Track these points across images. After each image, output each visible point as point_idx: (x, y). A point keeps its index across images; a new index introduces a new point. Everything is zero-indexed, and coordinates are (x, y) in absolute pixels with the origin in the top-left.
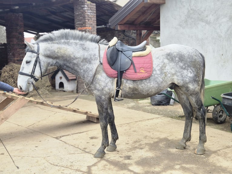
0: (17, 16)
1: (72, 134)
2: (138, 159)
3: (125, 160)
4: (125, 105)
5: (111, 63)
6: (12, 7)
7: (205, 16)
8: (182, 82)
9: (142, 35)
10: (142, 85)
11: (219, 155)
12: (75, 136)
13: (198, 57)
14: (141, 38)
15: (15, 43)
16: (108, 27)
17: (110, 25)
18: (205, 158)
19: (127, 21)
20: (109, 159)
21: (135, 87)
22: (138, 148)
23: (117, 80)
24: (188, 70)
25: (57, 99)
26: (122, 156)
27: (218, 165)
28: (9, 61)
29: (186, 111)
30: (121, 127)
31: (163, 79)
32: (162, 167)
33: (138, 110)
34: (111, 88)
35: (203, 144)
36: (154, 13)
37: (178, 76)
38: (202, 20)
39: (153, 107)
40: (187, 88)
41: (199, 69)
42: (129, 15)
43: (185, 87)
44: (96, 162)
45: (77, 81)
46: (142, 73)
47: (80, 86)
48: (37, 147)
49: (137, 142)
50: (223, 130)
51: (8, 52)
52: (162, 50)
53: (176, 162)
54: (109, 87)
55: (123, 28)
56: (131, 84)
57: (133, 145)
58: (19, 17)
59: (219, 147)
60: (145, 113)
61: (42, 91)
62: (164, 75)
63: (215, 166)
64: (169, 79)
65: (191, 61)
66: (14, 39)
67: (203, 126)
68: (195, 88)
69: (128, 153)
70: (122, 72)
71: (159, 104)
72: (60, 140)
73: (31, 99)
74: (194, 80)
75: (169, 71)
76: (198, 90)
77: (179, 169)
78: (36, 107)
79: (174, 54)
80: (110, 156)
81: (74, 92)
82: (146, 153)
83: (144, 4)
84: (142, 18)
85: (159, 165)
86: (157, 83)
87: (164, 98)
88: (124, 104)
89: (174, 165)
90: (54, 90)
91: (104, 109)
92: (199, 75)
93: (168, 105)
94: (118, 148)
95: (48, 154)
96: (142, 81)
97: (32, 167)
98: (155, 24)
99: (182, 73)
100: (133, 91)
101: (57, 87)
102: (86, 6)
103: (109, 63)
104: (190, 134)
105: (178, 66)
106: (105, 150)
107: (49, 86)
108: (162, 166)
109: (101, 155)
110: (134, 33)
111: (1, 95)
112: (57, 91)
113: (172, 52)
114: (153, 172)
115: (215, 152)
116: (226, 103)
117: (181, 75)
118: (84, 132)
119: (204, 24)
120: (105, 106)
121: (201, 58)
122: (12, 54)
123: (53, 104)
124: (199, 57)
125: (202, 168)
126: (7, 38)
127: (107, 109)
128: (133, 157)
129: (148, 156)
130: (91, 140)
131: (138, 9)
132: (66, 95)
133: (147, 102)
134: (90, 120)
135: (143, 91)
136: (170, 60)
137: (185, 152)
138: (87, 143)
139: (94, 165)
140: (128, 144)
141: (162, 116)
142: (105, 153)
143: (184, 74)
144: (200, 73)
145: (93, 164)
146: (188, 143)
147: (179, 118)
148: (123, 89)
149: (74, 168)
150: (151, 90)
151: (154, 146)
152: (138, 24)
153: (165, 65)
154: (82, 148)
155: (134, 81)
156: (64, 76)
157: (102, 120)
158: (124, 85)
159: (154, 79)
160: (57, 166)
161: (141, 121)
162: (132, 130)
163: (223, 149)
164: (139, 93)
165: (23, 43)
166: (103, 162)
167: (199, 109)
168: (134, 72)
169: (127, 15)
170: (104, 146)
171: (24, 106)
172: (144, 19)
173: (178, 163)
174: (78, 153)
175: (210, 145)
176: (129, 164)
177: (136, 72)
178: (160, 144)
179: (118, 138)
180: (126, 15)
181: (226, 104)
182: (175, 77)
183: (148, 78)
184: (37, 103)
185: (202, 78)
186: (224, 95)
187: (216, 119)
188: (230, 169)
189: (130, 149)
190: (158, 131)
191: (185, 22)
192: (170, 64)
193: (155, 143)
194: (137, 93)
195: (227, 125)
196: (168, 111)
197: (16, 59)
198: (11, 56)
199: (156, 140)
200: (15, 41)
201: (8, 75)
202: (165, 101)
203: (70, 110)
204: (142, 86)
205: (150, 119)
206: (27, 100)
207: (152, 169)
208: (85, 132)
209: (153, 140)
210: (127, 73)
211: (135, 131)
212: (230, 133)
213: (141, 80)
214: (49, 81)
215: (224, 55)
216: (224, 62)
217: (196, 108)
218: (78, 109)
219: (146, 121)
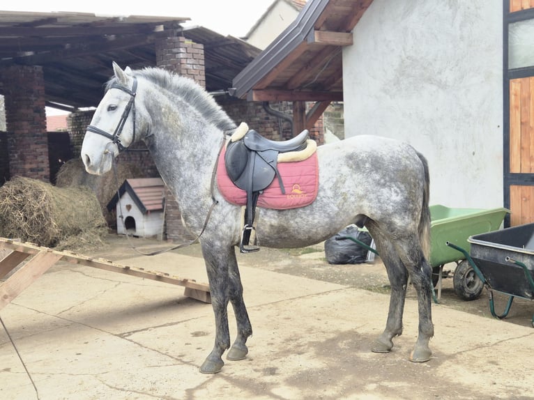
0: (31, 72)
1: (155, 327)
2: (291, 374)
3: (265, 375)
4: (270, 264)
5: (234, 174)
6: (18, 53)
7: (436, 72)
8: (379, 212)
9: (307, 112)
10: (296, 220)
11: (458, 363)
12: (160, 331)
13: (412, 161)
14: (304, 118)
15: (26, 131)
16: (231, 95)
17: (235, 90)
18: (429, 369)
19: (274, 82)
20: (231, 375)
21: (282, 223)
22: (293, 352)
23: (246, 211)
24: (390, 187)
25: (120, 254)
26: (258, 368)
27: (455, 381)
28: (12, 171)
29: (392, 273)
30: (259, 310)
31: (341, 207)
32: (340, 389)
33: (297, 275)
34: (234, 225)
35: (426, 341)
36: (330, 64)
37: (370, 201)
38: (430, 80)
39: (329, 267)
40: (391, 225)
41: (415, 186)
42: (275, 70)
43: (385, 223)
44: (203, 382)
45: (164, 214)
46: (297, 195)
47: (171, 225)
48: (80, 354)
49: (292, 340)
50: (474, 312)
51: (11, 152)
52: (339, 148)
53: (370, 378)
54: (229, 222)
55: (264, 97)
56: (275, 218)
57: (282, 346)
58: (35, 75)
59: (461, 347)
60: (312, 280)
61: (87, 238)
62: (341, 198)
63: (447, 384)
64: (353, 206)
65: (397, 170)
66: (25, 123)
67: (426, 302)
68: (408, 224)
69: (272, 362)
70: (257, 194)
71: (344, 260)
72: (129, 340)
73: (66, 253)
74: (405, 209)
75: (351, 190)
76: (413, 229)
77: (375, 390)
78: (75, 271)
79: (362, 155)
80: (235, 368)
81: (158, 239)
82: (308, 362)
83: (308, 45)
84: (304, 76)
85: (333, 383)
86: (327, 215)
87: (354, 247)
88: (267, 262)
89: (364, 384)
90: (113, 235)
91: (219, 269)
92: (414, 199)
93: (364, 262)
94: (251, 353)
95: (103, 368)
96: (296, 212)
97: (70, 393)
98: (335, 88)
99: (379, 194)
100: (278, 232)
101: (121, 227)
102: (182, 50)
103: (230, 175)
104: (401, 321)
105: (370, 180)
106: (224, 357)
107: (103, 227)
108: (341, 385)
109: (215, 367)
110: (290, 106)
111: (3, 245)
112: (121, 237)
113: (358, 152)
114: (321, 398)
115: (451, 357)
116: (478, 255)
117: (377, 197)
118: (179, 322)
119: (434, 88)
120: (222, 264)
121: (419, 163)
122: (18, 156)
123: (113, 264)
124: (415, 160)
125: (422, 388)
126: (7, 121)
127: (225, 269)
128: (281, 369)
129: (312, 367)
130: (195, 338)
131: (295, 57)
132: (141, 245)
133: (317, 257)
134: (192, 298)
135: (299, 233)
136: (354, 167)
137: (390, 358)
138: (187, 344)
139: (200, 387)
140: (272, 344)
141: (348, 286)
142: (222, 363)
143: (382, 197)
144: (417, 194)
145: (198, 384)
146: (397, 341)
147: (385, 290)
148: (258, 228)
149: (158, 394)
150: (314, 230)
151: (326, 348)
152: (298, 88)
153: (343, 179)
154: (176, 355)
155: (280, 211)
156: (137, 204)
157: (215, 293)
158: (259, 221)
159: (321, 207)
160: (122, 390)
161: (303, 297)
162: (282, 316)
163: (469, 350)
164: (291, 237)
165: (43, 131)
166: (219, 381)
167: (417, 268)
168: (280, 193)
169: (271, 71)
170: (219, 348)
171: (48, 272)
172: (310, 78)
173: (373, 379)
174: (167, 365)
175: (442, 343)
176: (272, 384)
177: (284, 193)
178: (340, 344)
179: (250, 332)
180: (269, 70)
181: (477, 257)
182: (365, 203)
183: (309, 204)
184: (79, 261)
185: (421, 204)
186: (474, 238)
187: (462, 289)
188: (478, 388)
189: (277, 354)
190: (338, 317)
191: (394, 85)
192: (355, 176)
193: (329, 341)
194: (286, 236)
195: (484, 302)
196: (363, 275)
197: (28, 166)
198: (17, 160)
199: (332, 336)
200: (26, 127)
201: (11, 203)
202: (357, 255)
203: (149, 276)
204: (297, 223)
205: (323, 293)
206: (57, 255)
207: (320, 393)
208: (182, 322)
209: (325, 335)
210: (265, 195)
211: (288, 319)
212: (488, 319)
213: (295, 208)
214: (102, 215)
215: (476, 153)
216: (478, 169)
217: (410, 265)
218: (166, 274)
219: (314, 298)
